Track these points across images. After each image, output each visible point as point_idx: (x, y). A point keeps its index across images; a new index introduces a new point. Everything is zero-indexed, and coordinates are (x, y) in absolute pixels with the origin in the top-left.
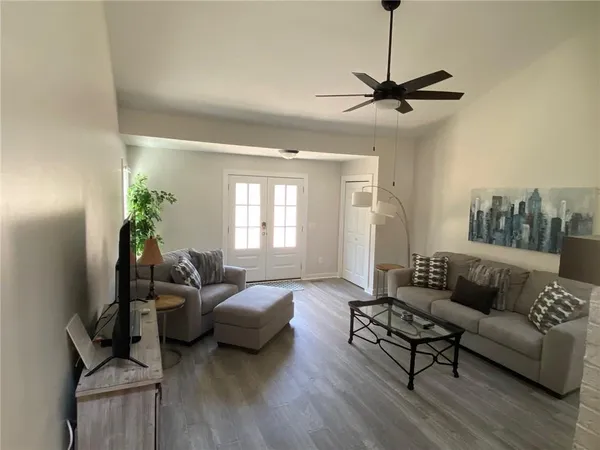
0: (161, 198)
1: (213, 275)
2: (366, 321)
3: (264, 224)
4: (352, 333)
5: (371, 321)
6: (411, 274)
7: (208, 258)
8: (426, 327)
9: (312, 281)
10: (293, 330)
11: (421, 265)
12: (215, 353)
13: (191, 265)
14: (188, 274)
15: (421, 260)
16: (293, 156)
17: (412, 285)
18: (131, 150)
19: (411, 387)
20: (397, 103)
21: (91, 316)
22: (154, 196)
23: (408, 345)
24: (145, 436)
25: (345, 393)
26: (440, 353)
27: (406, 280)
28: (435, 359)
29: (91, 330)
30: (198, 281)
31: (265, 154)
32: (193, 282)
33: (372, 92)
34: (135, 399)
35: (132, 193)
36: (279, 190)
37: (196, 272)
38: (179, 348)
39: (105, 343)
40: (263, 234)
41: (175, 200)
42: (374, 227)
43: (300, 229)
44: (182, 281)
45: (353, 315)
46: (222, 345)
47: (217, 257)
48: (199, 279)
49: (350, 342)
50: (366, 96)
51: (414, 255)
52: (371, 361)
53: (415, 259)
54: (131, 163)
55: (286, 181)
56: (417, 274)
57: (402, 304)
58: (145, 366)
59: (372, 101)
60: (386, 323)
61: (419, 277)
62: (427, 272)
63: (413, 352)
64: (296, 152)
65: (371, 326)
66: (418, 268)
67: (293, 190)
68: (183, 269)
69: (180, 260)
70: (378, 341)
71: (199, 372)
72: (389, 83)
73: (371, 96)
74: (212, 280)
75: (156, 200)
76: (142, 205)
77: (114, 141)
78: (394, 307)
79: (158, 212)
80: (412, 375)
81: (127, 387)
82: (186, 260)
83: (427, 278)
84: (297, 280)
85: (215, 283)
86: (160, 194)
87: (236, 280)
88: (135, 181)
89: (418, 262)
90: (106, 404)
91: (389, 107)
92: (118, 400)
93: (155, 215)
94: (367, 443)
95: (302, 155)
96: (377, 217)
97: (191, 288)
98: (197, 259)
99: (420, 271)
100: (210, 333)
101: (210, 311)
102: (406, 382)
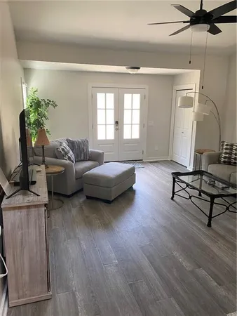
0: (47, 104)
1: (82, 155)
2: (184, 186)
3: (117, 123)
4: (174, 193)
5: (187, 186)
6: (219, 156)
7: (79, 144)
8: (223, 189)
9: (151, 162)
10: (135, 191)
11: (226, 149)
12: (84, 202)
13: (68, 148)
14: (66, 153)
15: (227, 145)
16: (136, 71)
17: (220, 163)
18: (27, 71)
19: (209, 225)
20: (207, 26)
21: (8, 172)
22: (43, 103)
23: (209, 199)
24: (40, 233)
25: (164, 227)
26: (231, 205)
27: (215, 160)
28: (228, 208)
29: (9, 177)
30: (73, 157)
31: (116, 71)
32: (69, 158)
33: (188, 19)
34: (33, 211)
35: (29, 100)
36: (127, 97)
37: (71, 152)
38: (62, 198)
39: (16, 184)
40: (116, 129)
41: (56, 105)
42: (195, 122)
43: (142, 125)
44: (62, 157)
45: (174, 181)
46: (88, 198)
47: (85, 143)
48: (73, 156)
49: (172, 198)
50: (184, 22)
51: (223, 142)
52: (185, 210)
53: (223, 145)
54: (27, 81)
55: (132, 91)
56: (224, 155)
57: (210, 175)
58: (38, 195)
59: (189, 26)
60: (198, 187)
61: (225, 158)
62: (231, 154)
63: (212, 203)
64: (139, 68)
65: (187, 189)
66: (224, 151)
67: (137, 97)
68: (63, 150)
69: (61, 144)
70: (190, 197)
71: (74, 211)
72: (201, 11)
73: (188, 22)
74: (82, 158)
75: (44, 106)
76: (35, 109)
77: (14, 65)
78: (204, 177)
79: (46, 113)
80: (210, 218)
81: (29, 204)
82: (65, 144)
83: (230, 158)
84: (141, 161)
85: (83, 160)
86: (47, 102)
87: (97, 159)
88: (30, 93)
89: (225, 147)
90: (18, 213)
91: (201, 30)
92: (24, 212)
93: (44, 116)
94: (175, 253)
95: (143, 70)
96: (198, 115)
97: (68, 161)
98: (72, 144)
99: (226, 153)
100: (81, 190)
101: (81, 177)
102: (207, 222)
